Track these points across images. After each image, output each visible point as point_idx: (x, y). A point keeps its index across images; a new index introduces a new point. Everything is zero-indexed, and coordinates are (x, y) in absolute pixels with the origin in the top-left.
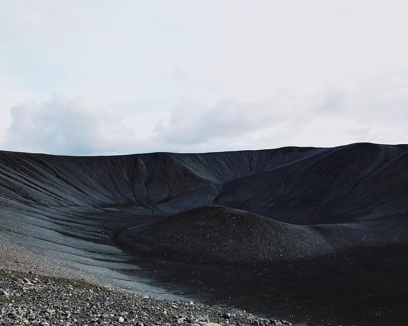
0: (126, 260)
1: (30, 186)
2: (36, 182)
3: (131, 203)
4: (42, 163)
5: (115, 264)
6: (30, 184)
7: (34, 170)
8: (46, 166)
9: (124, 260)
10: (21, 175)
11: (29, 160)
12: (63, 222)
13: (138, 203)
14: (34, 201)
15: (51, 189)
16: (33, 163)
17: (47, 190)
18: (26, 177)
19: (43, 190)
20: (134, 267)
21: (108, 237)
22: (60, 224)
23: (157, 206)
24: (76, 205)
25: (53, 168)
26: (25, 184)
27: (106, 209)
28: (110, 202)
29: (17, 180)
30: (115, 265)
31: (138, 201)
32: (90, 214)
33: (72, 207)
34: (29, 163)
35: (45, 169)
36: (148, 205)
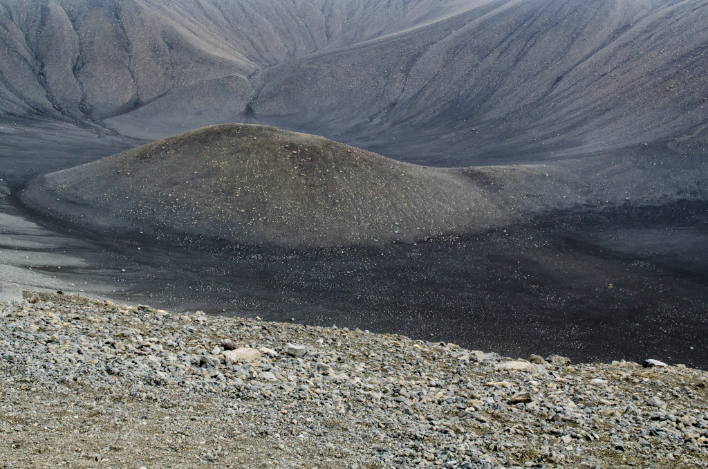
0: (52, 246)
3: (41, 113)
5: (27, 255)
9: (47, 246)
13: (58, 114)
20: (73, 261)
23: (107, 121)
30: (27, 258)
31: (59, 109)
36: (86, 118)
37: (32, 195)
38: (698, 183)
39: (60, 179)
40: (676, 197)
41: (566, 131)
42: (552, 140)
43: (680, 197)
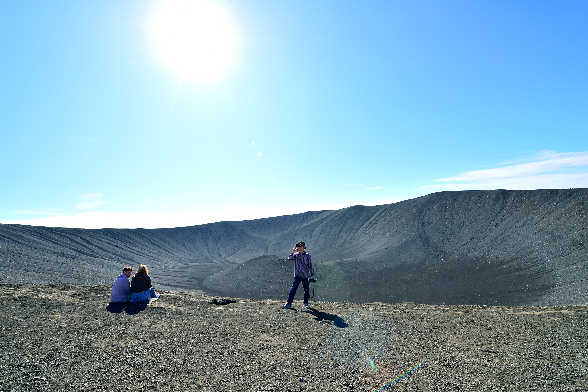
1: (133, 253)
2: (137, 249)
3: (208, 258)
4: (141, 235)
6: (133, 251)
7: (136, 241)
8: (144, 237)
10: (125, 245)
11: (130, 234)
12: (161, 276)
13: (212, 258)
14: (137, 262)
15: (149, 254)
16: (133, 235)
17: (145, 254)
18: (129, 247)
19: (143, 255)
21: (195, 284)
22: (159, 278)
24: (168, 263)
25: (149, 238)
26: (129, 251)
27: (190, 264)
28: (192, 259)
29: (122, 249)
31: (212, 257)
32: (179, 268)
33: (165, 265)
34: (131, 236)
35: (142, 239)
36: (220, 258)
37: (205, 283)
38: (405, 258)
39: (214, 277)
40: (399, 264)
41: (361, 247)
42: (358, 250)
43: (401, 263)
